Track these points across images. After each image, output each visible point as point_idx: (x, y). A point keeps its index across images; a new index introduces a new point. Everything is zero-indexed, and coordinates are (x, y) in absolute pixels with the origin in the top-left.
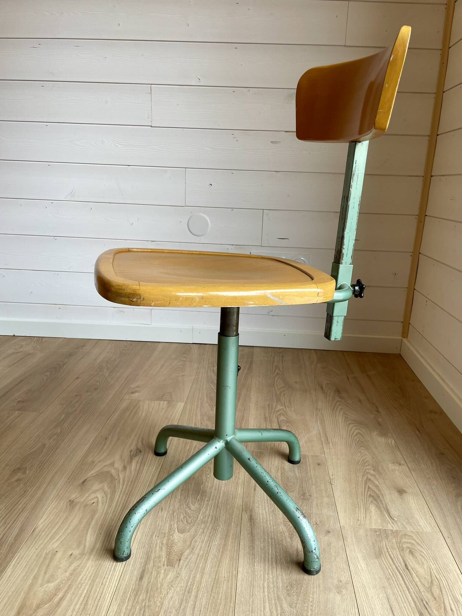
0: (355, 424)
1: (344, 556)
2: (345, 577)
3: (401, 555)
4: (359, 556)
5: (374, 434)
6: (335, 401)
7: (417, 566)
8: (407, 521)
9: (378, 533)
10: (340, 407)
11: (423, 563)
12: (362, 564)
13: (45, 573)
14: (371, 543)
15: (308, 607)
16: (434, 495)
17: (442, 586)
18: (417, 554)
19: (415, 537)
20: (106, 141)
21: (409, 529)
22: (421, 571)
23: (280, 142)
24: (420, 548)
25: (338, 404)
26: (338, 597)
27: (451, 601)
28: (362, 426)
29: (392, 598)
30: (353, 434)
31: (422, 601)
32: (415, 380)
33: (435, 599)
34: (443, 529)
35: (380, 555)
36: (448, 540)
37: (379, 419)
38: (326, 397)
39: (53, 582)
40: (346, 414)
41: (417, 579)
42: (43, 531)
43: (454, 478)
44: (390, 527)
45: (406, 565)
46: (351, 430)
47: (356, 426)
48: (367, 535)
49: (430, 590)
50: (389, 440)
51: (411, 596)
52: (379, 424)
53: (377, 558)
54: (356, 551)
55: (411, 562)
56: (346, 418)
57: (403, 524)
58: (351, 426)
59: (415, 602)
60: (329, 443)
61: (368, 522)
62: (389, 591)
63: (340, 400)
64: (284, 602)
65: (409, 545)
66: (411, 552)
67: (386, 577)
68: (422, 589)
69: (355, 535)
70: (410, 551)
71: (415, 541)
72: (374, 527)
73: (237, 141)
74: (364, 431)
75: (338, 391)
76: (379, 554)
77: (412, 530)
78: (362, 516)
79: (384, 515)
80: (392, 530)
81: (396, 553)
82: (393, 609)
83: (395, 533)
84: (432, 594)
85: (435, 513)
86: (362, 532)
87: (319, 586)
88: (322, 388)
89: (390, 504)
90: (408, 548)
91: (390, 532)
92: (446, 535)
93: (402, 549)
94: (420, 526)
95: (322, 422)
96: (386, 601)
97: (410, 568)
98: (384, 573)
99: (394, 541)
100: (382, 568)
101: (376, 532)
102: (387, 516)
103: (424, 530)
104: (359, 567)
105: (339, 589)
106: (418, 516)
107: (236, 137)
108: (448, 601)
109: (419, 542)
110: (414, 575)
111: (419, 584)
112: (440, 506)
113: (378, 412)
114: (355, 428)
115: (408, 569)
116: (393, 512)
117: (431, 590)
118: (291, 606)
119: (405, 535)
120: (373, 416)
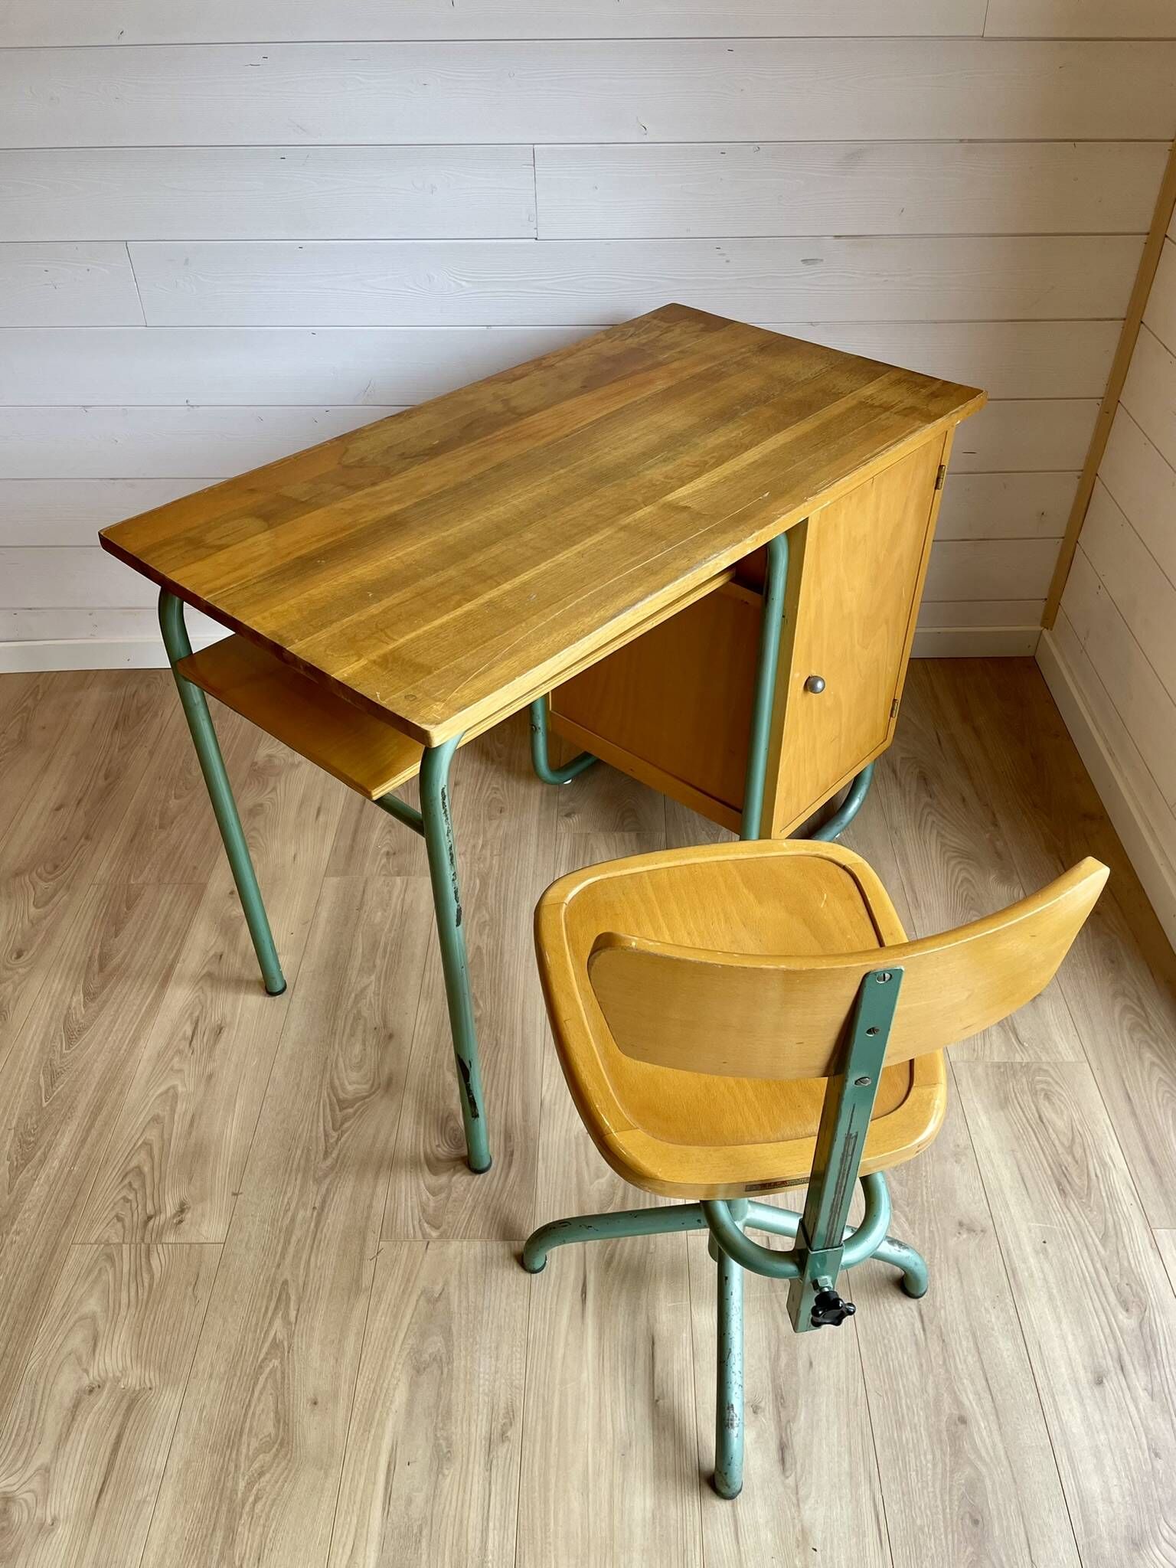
0: (959, 860)
1: (960, 1111)
2: (963, 1141)
3: (1033, 1102)
4: (979, 1106)
5: (992, 878)
6: (922, 805)
7: (1054, 1116)
8: (1041, 1046)
9: (1002, 1070)
10: (930, 819)
11: (1062, 1111)
12: (983, 1119)
13: (588, 1164)
14: (993, 1087)
15: (921, 1183)
16: (1082, 997)
17: (1086, 1144)
18: (1055, 1099)
19: (1052, 1072)
20: (436, 277)
21: (1044, 1059)
22: (1060, 1124)
23: (822, 260)
24: (1059, 1089)
25: (926, 811)
26: (957, 1169)
27: (1096, 1165)
28: (971, 862)
29: (1024, 1167)
30: (956, 882)
31: (1061, 1167)
32: (1062, 734)
33: (1077, 1162)
34: (1091, 1056)
35: (1006, 1103)
36: (1097, 1073)
37: (998, 843)
38: (905, 796)
39: (603, 1176)
40: (943, 836)
41: (1054, 1136)
42: (555, 1104)
43: (1113, 962)
44: (1018, 1059)
45: (1040, 1117)
46: (953, 871)
47: (960, 863)
48: (987, 1074)
49: (1070, 1150)
50: (1016, 890)
51: (1047, 1161)
52: (999, 855)
53: (1002, 1108)
54: (975, 1100)
55: (1048, 1113)
56: (943, 845)
57: (1036, 1052)
58: (953, 863)
59: (1051, 1169)
60: (920, 906)
61: (987, 1052)
62: (1019, 1155)
63: (928, 799)
64: (892, 1179)
65: (1044, 1086)
66: (1047, 1097)
67: (1015, 1136)
68: (1060, 1150)
69: (971, 1075)
70: (1046, 1094)
71: (1053, 1078)
72: (996, 1060)
73: (728, 261)
74: (973, 873)
75: (924, 779)
76: (1004, 1102)
77: (1049, 1060)
78: (980, 1044)
79: (1009, 1039)
80: (1021, 1063)
81: (1027, 1098)
82: (1026, 1179)
83: (1026, 1067)
84: (1074, 1157)
85: (1082, 1028)
86: (980, 1070)
87: (932, 1155)
88: (894, 771)
89: (1017, 1018)
90: (1043, 1089)
91: (1019, 1067)
92: (1094, 1066)
93: (1034, 1093)
94: (1060, 1053)
95: (905, 860)
96: (1016, 1169)
97: (1045, 1121)
98: (1012, 1130)
99: (1024, 1080)
100: (1010, 1124)
101: (999, 1068)
102: (1013, 1040)
103: (1065, 1058)
104: (980, 1124)
105: (957, 1156)
106: (1057, 1039)
107: (724, 254)
108: (1093, 1164)
109: (1057, 1080)
110: (1051, 1130)
111: (1057, 1142)
112: (1089, 1016)
113: (995, 824)
114: (960, 867)
115: (1042, 1122)
116: (1023, 1033)
117: (1072, 1149)
118: (901, 1184)
119: (1040, 1069)
120: (987, 836)
